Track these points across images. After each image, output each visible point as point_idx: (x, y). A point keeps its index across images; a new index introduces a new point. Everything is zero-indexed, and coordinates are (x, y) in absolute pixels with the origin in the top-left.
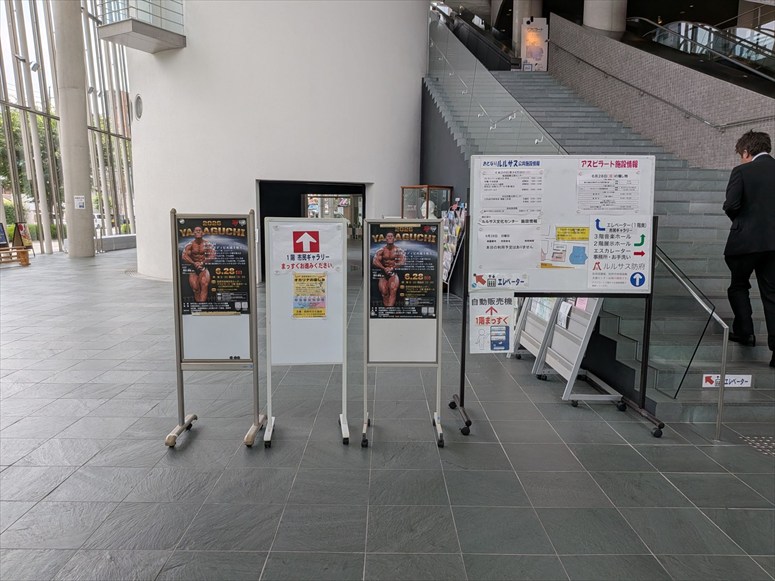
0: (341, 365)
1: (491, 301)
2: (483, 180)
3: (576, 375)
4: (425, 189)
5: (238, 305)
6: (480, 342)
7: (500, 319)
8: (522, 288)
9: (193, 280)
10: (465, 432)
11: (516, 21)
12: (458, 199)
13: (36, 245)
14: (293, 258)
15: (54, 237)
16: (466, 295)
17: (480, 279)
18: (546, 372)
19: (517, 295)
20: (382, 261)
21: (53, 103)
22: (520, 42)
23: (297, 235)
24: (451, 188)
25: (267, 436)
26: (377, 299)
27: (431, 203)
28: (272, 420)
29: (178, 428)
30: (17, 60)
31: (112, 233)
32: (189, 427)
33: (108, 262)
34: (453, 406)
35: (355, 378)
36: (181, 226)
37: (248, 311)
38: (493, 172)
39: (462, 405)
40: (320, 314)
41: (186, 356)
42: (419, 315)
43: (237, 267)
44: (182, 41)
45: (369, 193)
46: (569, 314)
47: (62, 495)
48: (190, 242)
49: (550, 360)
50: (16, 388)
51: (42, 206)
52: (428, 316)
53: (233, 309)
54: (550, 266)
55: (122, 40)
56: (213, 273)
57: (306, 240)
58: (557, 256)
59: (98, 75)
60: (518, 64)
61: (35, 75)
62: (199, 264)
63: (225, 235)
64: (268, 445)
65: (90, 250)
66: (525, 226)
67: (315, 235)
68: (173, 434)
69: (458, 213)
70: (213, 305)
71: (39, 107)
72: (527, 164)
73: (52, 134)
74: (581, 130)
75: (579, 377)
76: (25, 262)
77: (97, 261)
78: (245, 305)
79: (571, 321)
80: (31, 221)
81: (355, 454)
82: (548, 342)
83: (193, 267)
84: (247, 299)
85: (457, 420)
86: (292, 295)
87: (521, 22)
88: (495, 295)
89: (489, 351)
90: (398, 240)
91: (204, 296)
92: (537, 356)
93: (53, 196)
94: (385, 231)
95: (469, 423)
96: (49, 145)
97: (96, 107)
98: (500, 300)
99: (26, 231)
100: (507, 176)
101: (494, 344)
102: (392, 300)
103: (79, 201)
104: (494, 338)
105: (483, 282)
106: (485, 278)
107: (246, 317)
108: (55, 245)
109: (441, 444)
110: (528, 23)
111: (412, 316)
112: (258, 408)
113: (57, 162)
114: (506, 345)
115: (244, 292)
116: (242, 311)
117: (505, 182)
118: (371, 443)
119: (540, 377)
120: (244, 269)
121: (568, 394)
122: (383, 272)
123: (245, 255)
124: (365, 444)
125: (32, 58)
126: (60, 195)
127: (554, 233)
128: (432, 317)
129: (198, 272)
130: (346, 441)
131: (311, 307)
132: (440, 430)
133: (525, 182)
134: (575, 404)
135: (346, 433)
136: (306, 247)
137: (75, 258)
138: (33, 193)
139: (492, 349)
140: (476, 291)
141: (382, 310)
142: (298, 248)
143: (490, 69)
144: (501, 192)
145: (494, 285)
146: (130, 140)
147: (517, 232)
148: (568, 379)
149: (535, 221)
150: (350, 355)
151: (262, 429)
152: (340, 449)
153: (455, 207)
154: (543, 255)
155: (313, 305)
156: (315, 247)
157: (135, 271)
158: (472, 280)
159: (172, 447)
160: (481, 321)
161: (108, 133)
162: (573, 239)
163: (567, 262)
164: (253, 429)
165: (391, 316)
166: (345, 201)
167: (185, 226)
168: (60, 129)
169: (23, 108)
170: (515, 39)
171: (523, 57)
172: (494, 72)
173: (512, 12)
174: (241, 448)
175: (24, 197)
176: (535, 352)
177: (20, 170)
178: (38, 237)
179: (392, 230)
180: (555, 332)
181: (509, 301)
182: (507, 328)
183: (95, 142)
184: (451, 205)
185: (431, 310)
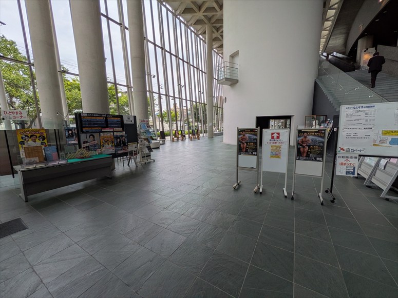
0: (285, 174)
1: (347, 157)
2: (345, 114)
3: (389, 188)
4: (315, 116)
5: (254, 153)
6: (341, 171)
7: (351, 164)
8: (362, 153)
9: (242, 146)
10: (333, 201)
11: (358, 52)
12: (329, 119)
13: (201, 134)
14: (271, 140)
15: (205, 132)
16: (336, 154)
17: (342, 149)
18: (371, 185)
19: (360, 156)
20: (302, 142)
21: (205, 101)
22: (360, 59)
23: (273, 134)
24: (326, 116)
25: (261, 191)
26: (299, 154)
27: (317, 121)
28: (262, 186)
29: (236, 184)
30: (199, 92)
31: (217, 131)
32: (239, 184)
33: (216, 139)
34: (327, 192)
35: (290, 178)
36: (240, 132)
37: (256, 155)
38: (350, 111)
39: (331, 192)
40: (279, 157)
41: (239, 166)
42: (316, 160)
43: (254, 143)
44: (237, 81)
45: (293, 119)
46: (386, 164)
47: (210, 196)
48: (242, 136)
49: (373, 180)
50: (199, 168)
51: (202, 125)
52: (319, 161)
53: (252, 154)
54: (378, 145)
55: (222, 83)
56: (247, 144)
57: (275, 135)
58: (382, 141)
59: (216, 93)
60: (359, 67)
61: (202, 95)
62: (243, 142)
63: (251, 134)
64: (261, 193)
65: (212, 136)
66: (366, 130)
67: (278, 134)
68: (235, 185)
69: (329, 124)
70: (247, 152)
71: (203, 102)
72: (368, 107)
73: (205, 108)
74: (392, 90)
75: (390, 190)
76: (199, 138)
77: (214, 139)
78: (256, 153)
79: (387, 167)
80: (200, 129)
81: (289, 201)
82: (373, 173)
83: (242, 142)
84: (256, 152)
85: (329, 197)
86: (270, 151)
87: (361, 52)
88: (349, 155)
89: (345, 175)
90: (308, 135)
91: (244, 150)
92: (367, 178)
93: (205, 122)
94: (304, 132)
95: (334, 199)
96: (204, 112)
97: (215, 101)
98: (351, 157)
99: (199, 131)
100: (358, 112)
101: (347, 173)
102: (305, 155)
103: (211, 124)
104: (347, 170)
105: (344, 150)
106: (345, 148)
107: (256, 156)
108: (205, 134)
109: (322, 204)
110: (365, 51)
111: (313, 160)
112: (258, 182)
113: (206, 115)
114: (353, 173)
115: (256, 150)
116: (255, 155)
117: (356, 114)
118: (295, 199)
119: (368, 186)
120: (256, 143)
121: (383, 195)
122: (302, 145)
123: (256, 140)
124: (292, 199)
125: (202, 91)
126: (206, 122)
127: (381, 133)
128: (320, 161)
129: (243, 144)
130: (286, 197)
131: (276, 155)
132: (322, 199)
133: (366, 114)
134: (387, 200)
135: (286, 194)
136: (275, 137)
137: (209, 138)
138: (201, 123)
139: (346, 174)
140: (340, 153)
141: (301, 157)
142: (273, 137)
143: (345, 72)
144: (354, 118)
145: (349, 151)
146: (223, 108)
147: (361, 132)
148: (385, 190)
149: (371, 128)
150: (288, 170)
151: (259, 188)
152: (284, 199)
153: (327, 122)
154: (375, 141)
155: (277, 155)
156: (278, 137)
157: (223, 141)
158: (338, 149)
159: (235, 189)
160: (342, 164)
161: (217, 107)
162: (393, 135)
163: (388, 144)
164: (256, 188)
165: (304, 160)
166: (282, 121)
167: (241, 132)
168: (207, 107)
169: (199, 103)
170: (358, 58)
171: (361, 65)
172: (348, 73)
173: (357, 49)
174: (253, 192)
175: (199, 124)
176: (366, 177)
177: (199, 117)
178: (201, 133)
179: (307, 132)
180: (377, 171)
181: (356, 158)
182: (354, 168)
183: (215, 109)
184: (326, 121)
185: (321, 159)
